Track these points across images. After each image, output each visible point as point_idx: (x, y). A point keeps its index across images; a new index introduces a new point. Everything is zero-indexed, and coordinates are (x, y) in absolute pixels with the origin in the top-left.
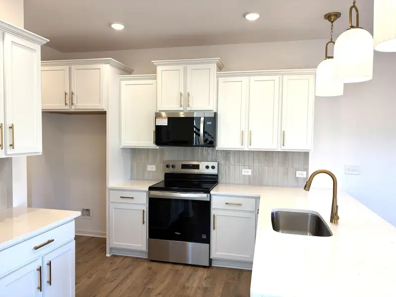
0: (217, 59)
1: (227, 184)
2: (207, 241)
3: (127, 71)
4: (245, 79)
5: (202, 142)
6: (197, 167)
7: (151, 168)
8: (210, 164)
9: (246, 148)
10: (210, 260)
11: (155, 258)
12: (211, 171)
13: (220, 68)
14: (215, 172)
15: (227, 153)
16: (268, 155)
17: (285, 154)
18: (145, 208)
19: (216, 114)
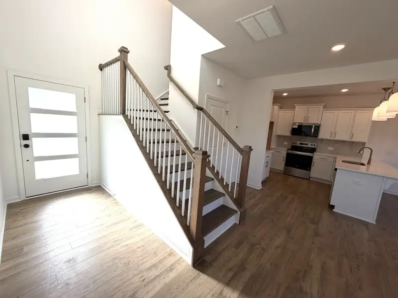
0: (324, 104)
1: (319, 152)
2: (310, 170)
3: (281, 108)
4: (336, 112)
5: (312, 135)
6: (307, 144)
7: (286, 143)
8: (313, 144)
9: (332, 139)
10: (309, 177)
11: (286, 173)
12: (313, 147)
13: (324, 107)
14: (315, 147)
15: (322, 140)
16: (343, 142)
17: (353, 142)
18: (285, 156)
19: (320, 125)
